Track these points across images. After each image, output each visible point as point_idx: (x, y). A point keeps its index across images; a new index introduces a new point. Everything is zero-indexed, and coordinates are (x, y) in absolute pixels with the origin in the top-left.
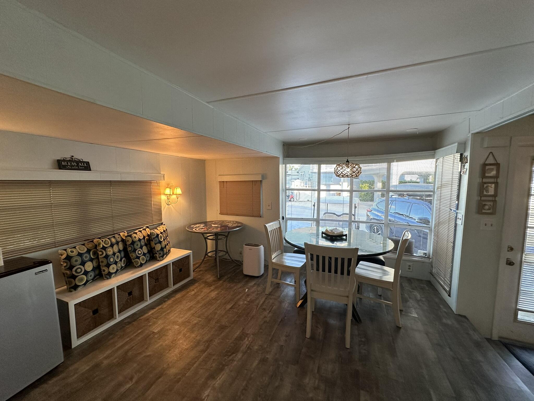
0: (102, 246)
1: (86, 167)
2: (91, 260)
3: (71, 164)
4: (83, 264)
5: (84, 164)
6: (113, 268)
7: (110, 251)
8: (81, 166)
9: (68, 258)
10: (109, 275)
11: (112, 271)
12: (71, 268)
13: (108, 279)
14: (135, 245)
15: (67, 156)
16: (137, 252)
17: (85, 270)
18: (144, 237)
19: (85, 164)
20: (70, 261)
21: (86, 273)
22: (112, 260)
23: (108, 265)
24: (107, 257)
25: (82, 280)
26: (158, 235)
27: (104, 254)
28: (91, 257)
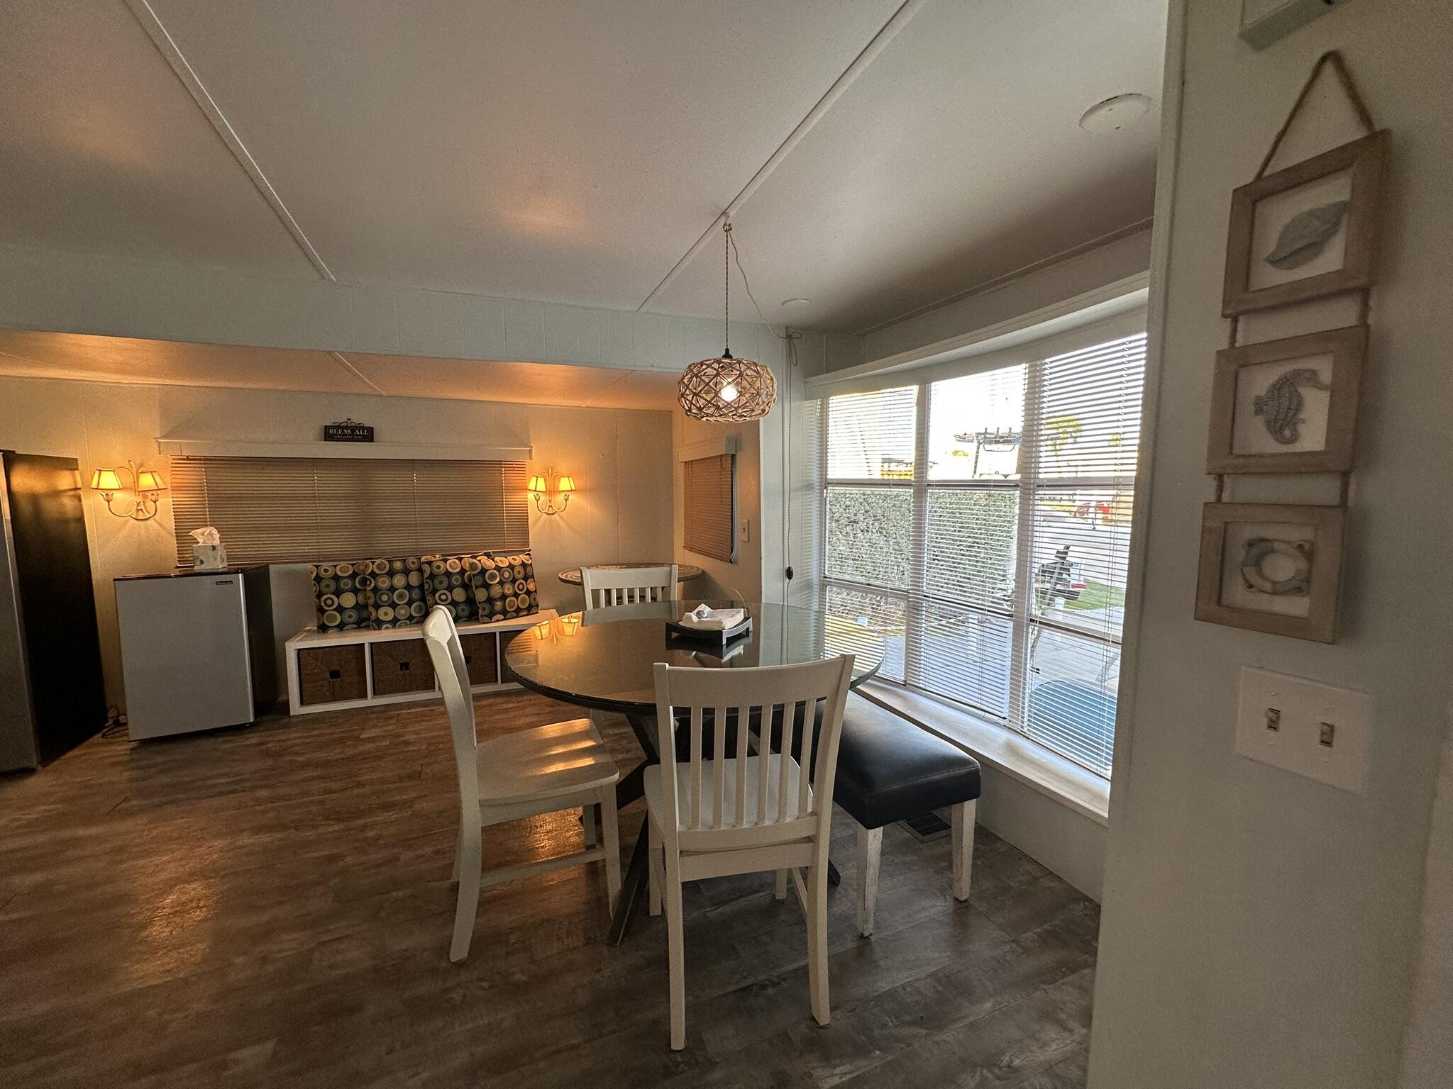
0: (370, 570)
1: (366, 435)
2: (355, 591)
3: (343, 432)
4: (338, 593)
5: (363, 432)
6: (386, 613)
7: (384, 583)
8: (357, 435)
9: (318, 579)
10: (379, 624)
11: (382, 617)
12: (320, 595)
13: (375, 629)
14: (436, 582)
15: (341, 419)
16: (437, 595)
17: (339, 605)
18: (463, 571)
19: (365, 431)
20: (319, 583)
21: (340, 609)
22: (385, 598)
23: (377, 607)
24: (376, 590)
25: (333, 618)
26: (484, 571)
27: (372, 585)
28: (355, 586)
